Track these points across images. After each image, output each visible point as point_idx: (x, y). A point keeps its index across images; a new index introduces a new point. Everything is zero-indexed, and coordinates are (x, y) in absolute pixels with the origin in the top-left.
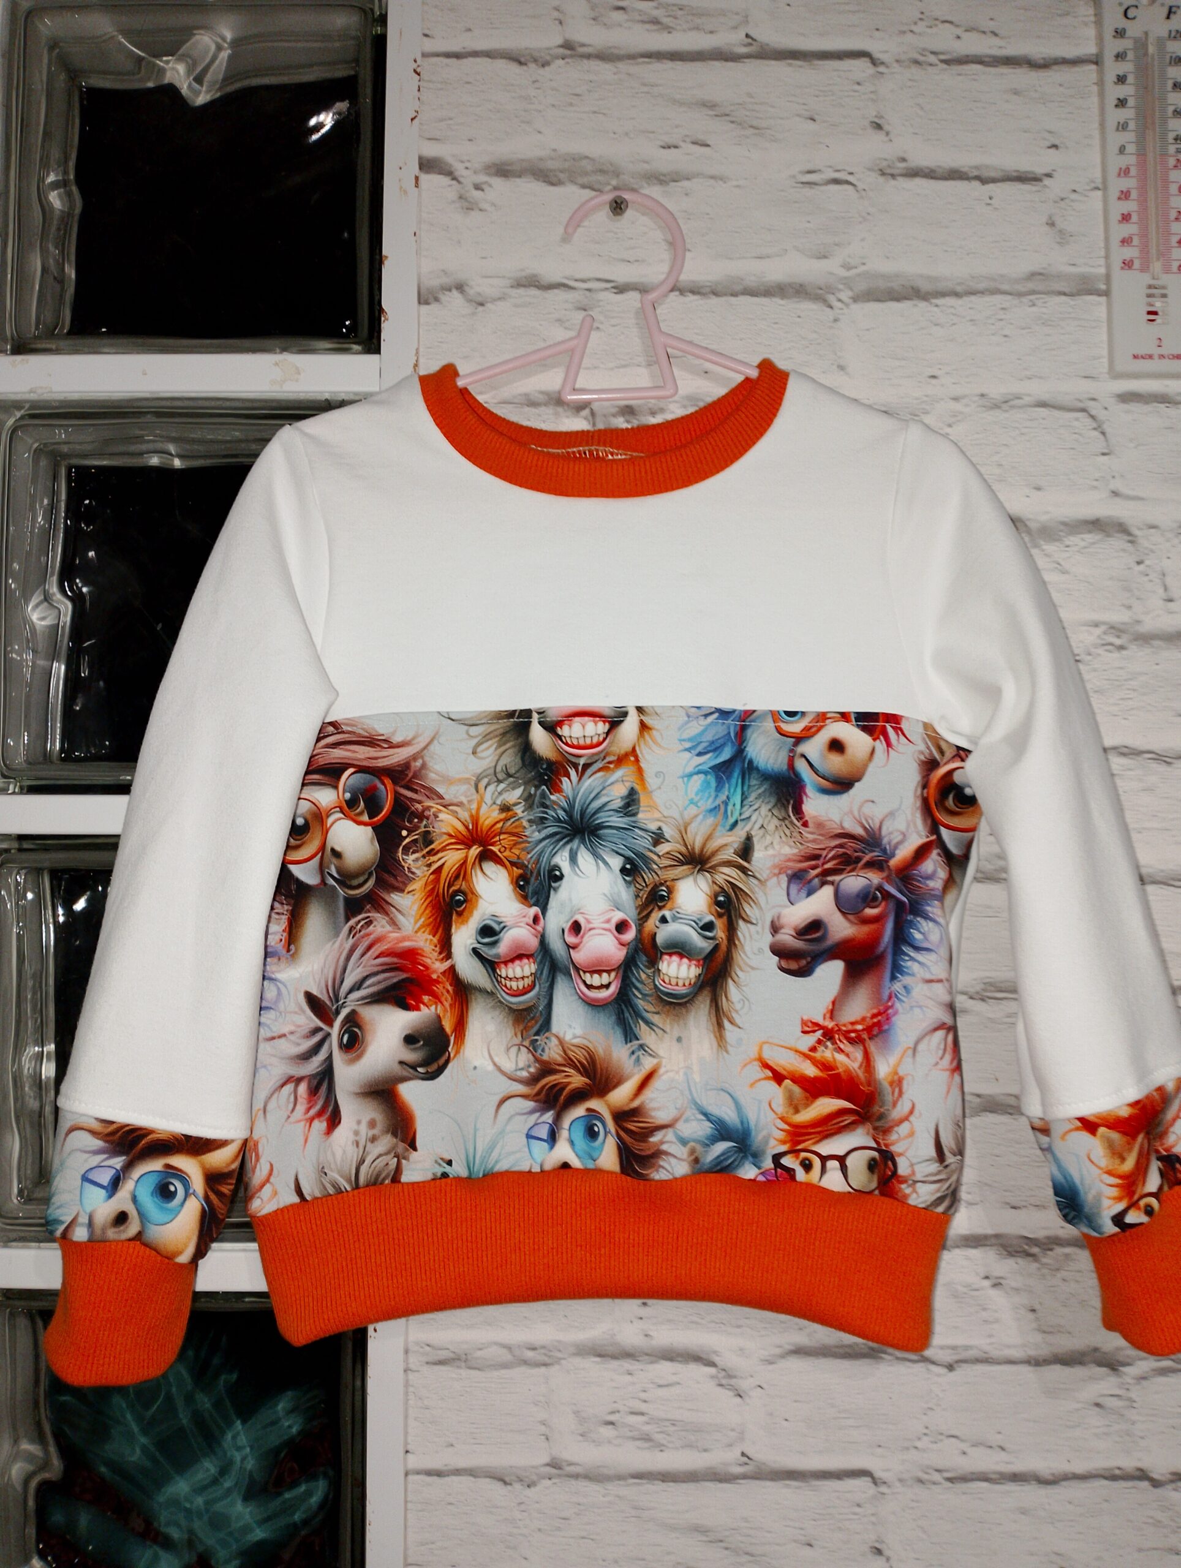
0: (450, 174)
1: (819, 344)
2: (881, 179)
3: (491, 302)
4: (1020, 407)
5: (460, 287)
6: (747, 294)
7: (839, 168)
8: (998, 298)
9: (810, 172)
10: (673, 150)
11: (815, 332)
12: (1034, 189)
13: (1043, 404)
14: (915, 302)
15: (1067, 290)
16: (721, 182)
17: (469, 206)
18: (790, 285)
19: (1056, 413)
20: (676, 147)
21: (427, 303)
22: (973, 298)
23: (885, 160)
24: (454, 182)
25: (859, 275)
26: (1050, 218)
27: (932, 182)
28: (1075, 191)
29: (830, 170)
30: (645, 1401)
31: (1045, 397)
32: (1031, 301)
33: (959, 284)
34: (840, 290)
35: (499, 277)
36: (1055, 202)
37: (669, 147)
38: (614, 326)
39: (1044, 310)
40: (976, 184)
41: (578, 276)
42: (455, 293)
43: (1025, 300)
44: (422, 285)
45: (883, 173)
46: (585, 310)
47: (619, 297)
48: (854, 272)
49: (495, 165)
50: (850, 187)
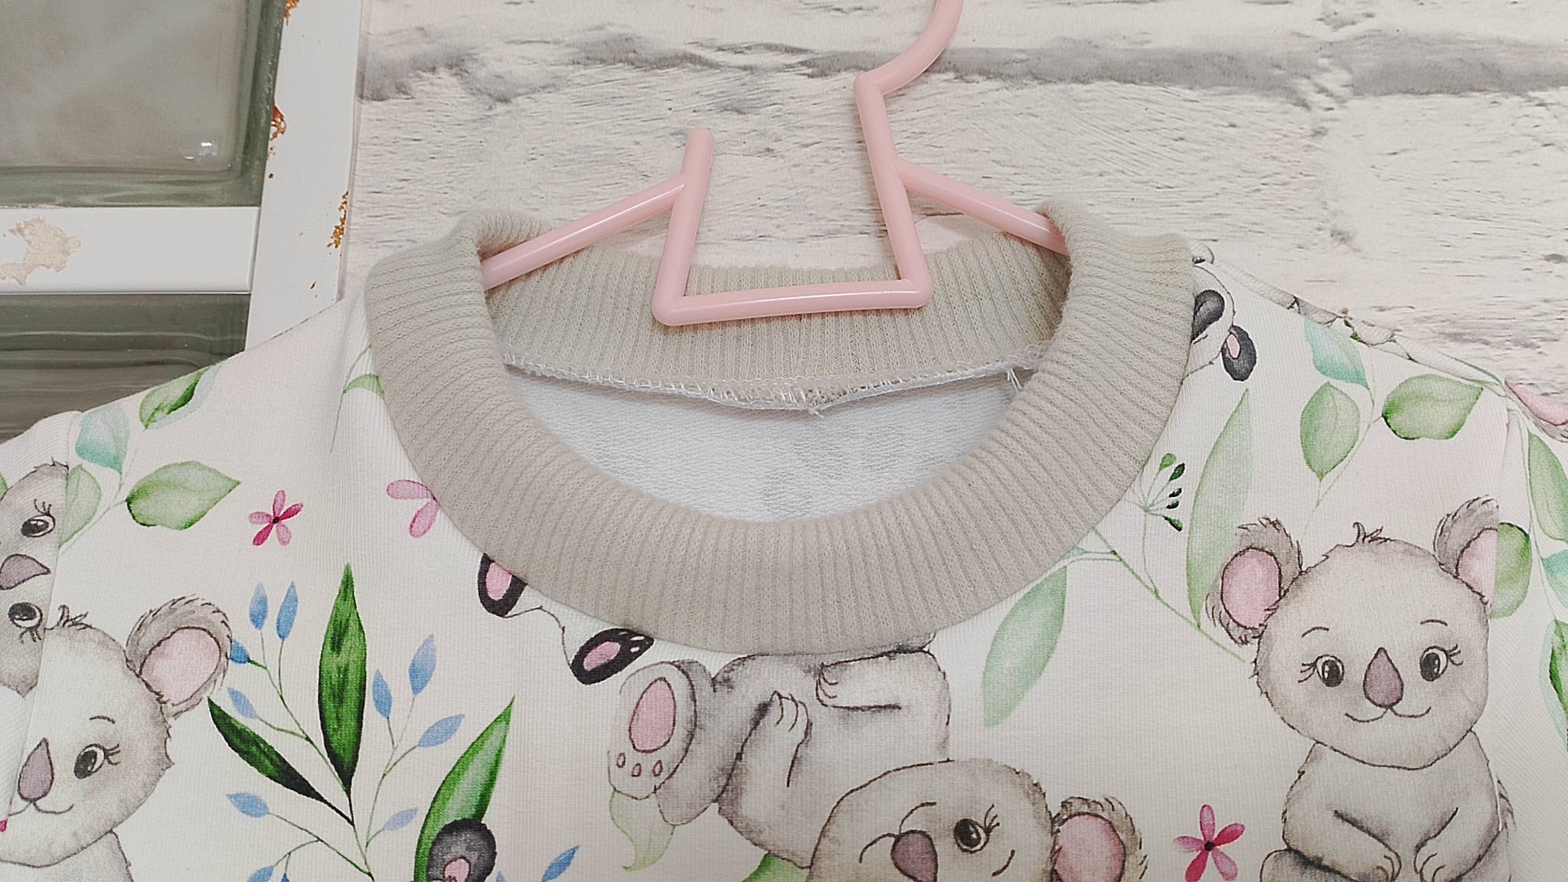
1: (1284, 184)
3: (527, 93)
5: (457, 64)
6: (1111, 78)
11: (1274, 158)
14: (1490, 96)
18: (1207, 57)
34: (1325, 70)
35: (547, 43)
38: (807, 146)
41: (725, 40)
42: (444, 75)
44: (369, 59)
46: (739, 112)
47: (817, 83)
48: (1347, 32)
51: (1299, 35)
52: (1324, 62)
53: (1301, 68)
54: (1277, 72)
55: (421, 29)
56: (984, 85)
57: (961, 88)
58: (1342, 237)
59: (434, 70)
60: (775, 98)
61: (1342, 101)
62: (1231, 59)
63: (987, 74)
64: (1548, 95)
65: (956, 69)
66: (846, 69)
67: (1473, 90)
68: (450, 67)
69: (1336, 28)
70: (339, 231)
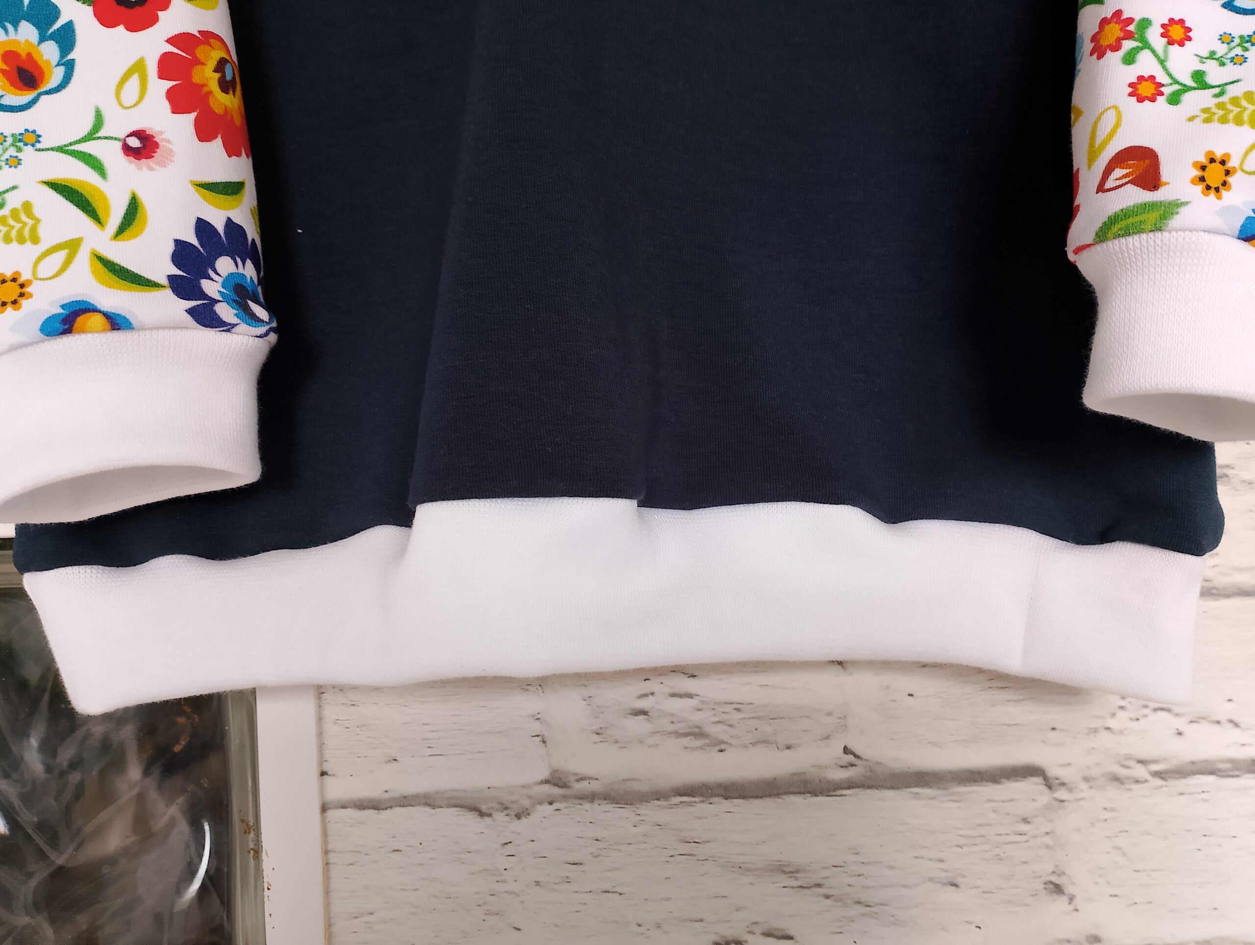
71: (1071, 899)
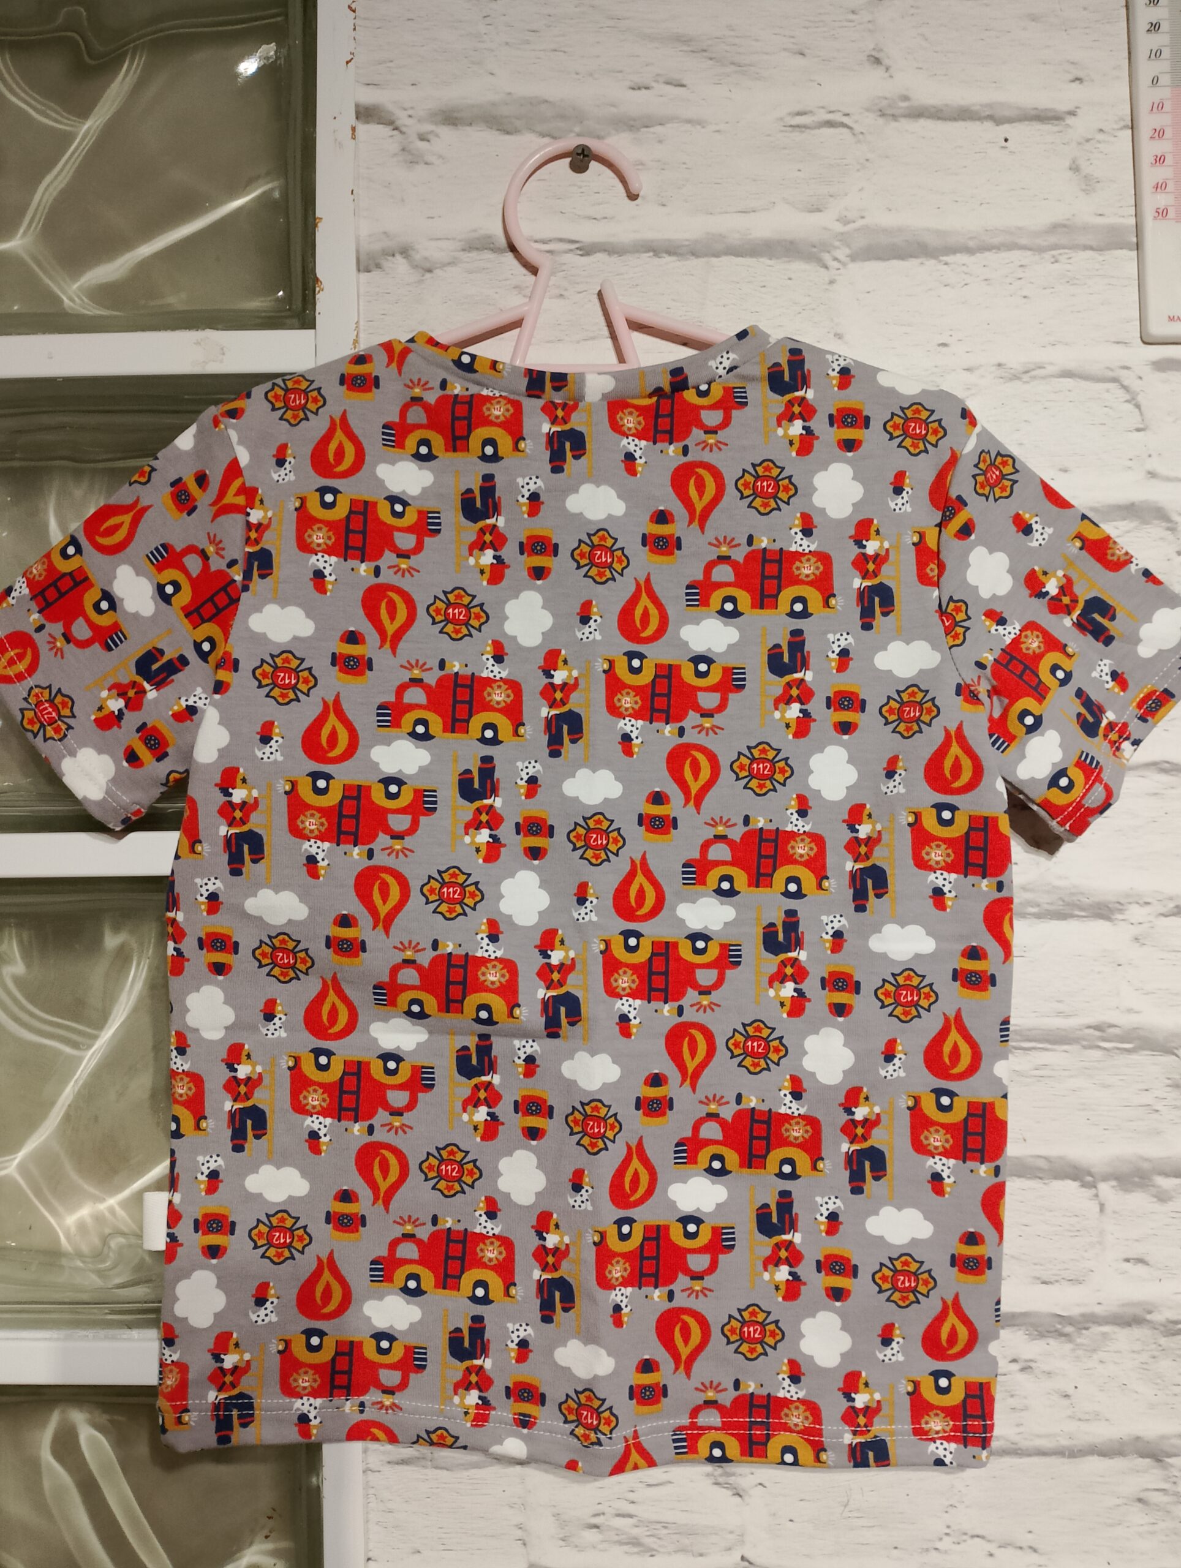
0: (390, 122)
2: (881, 121)
4: (1044, 378)
5: (405, 251)
7: (832, 109)
8: (1016, 256)
9: (799, 114)
10: (644, 91)
12: (1056, 129)
13: (1068, 374)
14: (919, 261)
15: (1094, 244)
16: (699, 127)
17: (411, 158)
19: (1084, 384)
20: (647, 88)
21: (369, 271)
22: (987, 254)
23: (886, 98)
24: (396, 132)
25: (857, 230)
26: (1074, 162)
27: (939, 122)
28: (1101, 130)
29: (822, 111)
30: (633, 1502)
31: (1071, 365)
32: (1054, 257)
33: (971, 238)
34: (838, 248)
36: (1079, 144)
37: (639, 88)
39: (1069, 267)
40: (989, 124)
42: (398, 257)
43: (1047, 255)
45: (882, 114)
49: (444, 112)
50: (845, 130)
51: (825, 229)
52: (837, 244)
53: (826, 247)
54: (815, 250)
55: (385, 233)
56: (668, 259)
57: (656, 261)
58: (839, 336)
59: (393, 255)
60: (564, 267)
61: (844, 264)
62: (792, 242)
63: (670, 253)
64: (949, 259)
65: (654, 251)
66: (599, 251)
67: (911, 256)
68: (401, 253)
69: (845, 224)
70: (356, 342)
71: (887, 69)
